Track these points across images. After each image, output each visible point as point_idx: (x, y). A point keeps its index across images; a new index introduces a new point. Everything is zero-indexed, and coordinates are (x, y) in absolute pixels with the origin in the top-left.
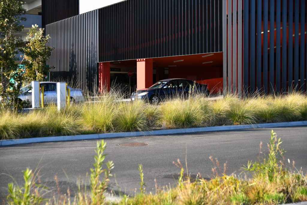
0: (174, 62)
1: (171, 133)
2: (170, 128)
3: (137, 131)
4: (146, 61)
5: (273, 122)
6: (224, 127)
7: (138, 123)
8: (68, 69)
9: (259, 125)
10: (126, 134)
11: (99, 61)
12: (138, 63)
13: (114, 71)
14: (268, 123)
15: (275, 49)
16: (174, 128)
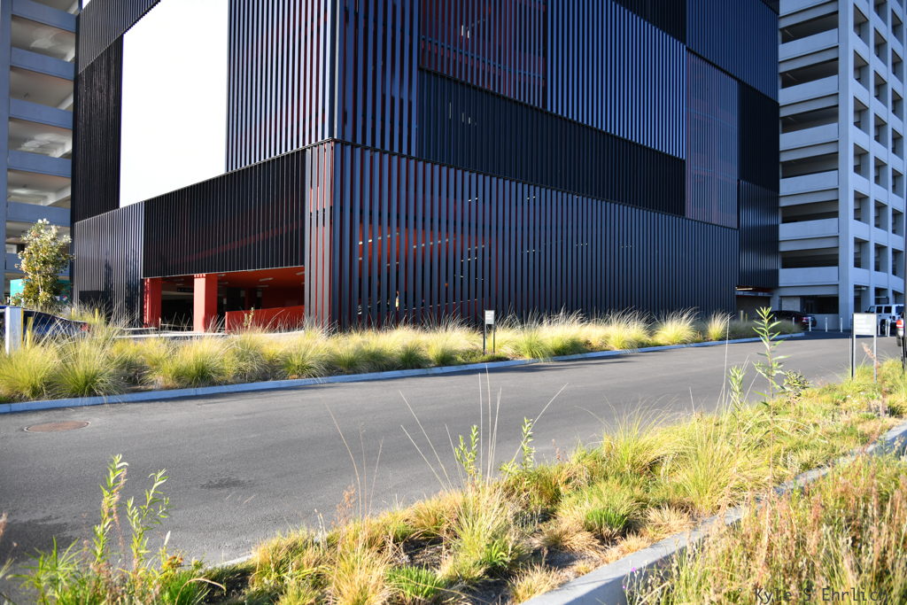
0: (261, 280)
1: (167, 396)
2: (168, 388)
3: (95, 395)
4: (207, 277)
5: (355, 373)
6: (270, 384)
7: (98, 381)
8: (102, 288)
9: (331, 378)
10: (73, 401)
11: (144, 276)
12: (195, 280)
13: (184, 291)
14: (348, 374)
15: (397, 266)
16: (176, 388)
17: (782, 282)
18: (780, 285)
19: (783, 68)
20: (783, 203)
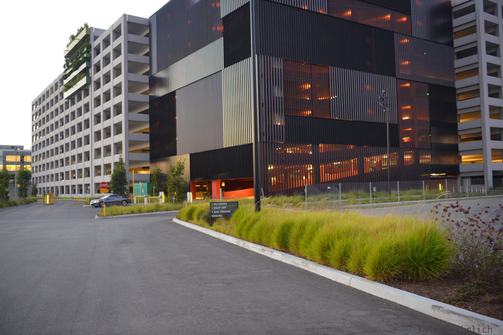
11: (190, 181)
12: (212, 182)
17: (461, 170)
18: (460, 171)
19: (457, 71)
20: (460, 133)
